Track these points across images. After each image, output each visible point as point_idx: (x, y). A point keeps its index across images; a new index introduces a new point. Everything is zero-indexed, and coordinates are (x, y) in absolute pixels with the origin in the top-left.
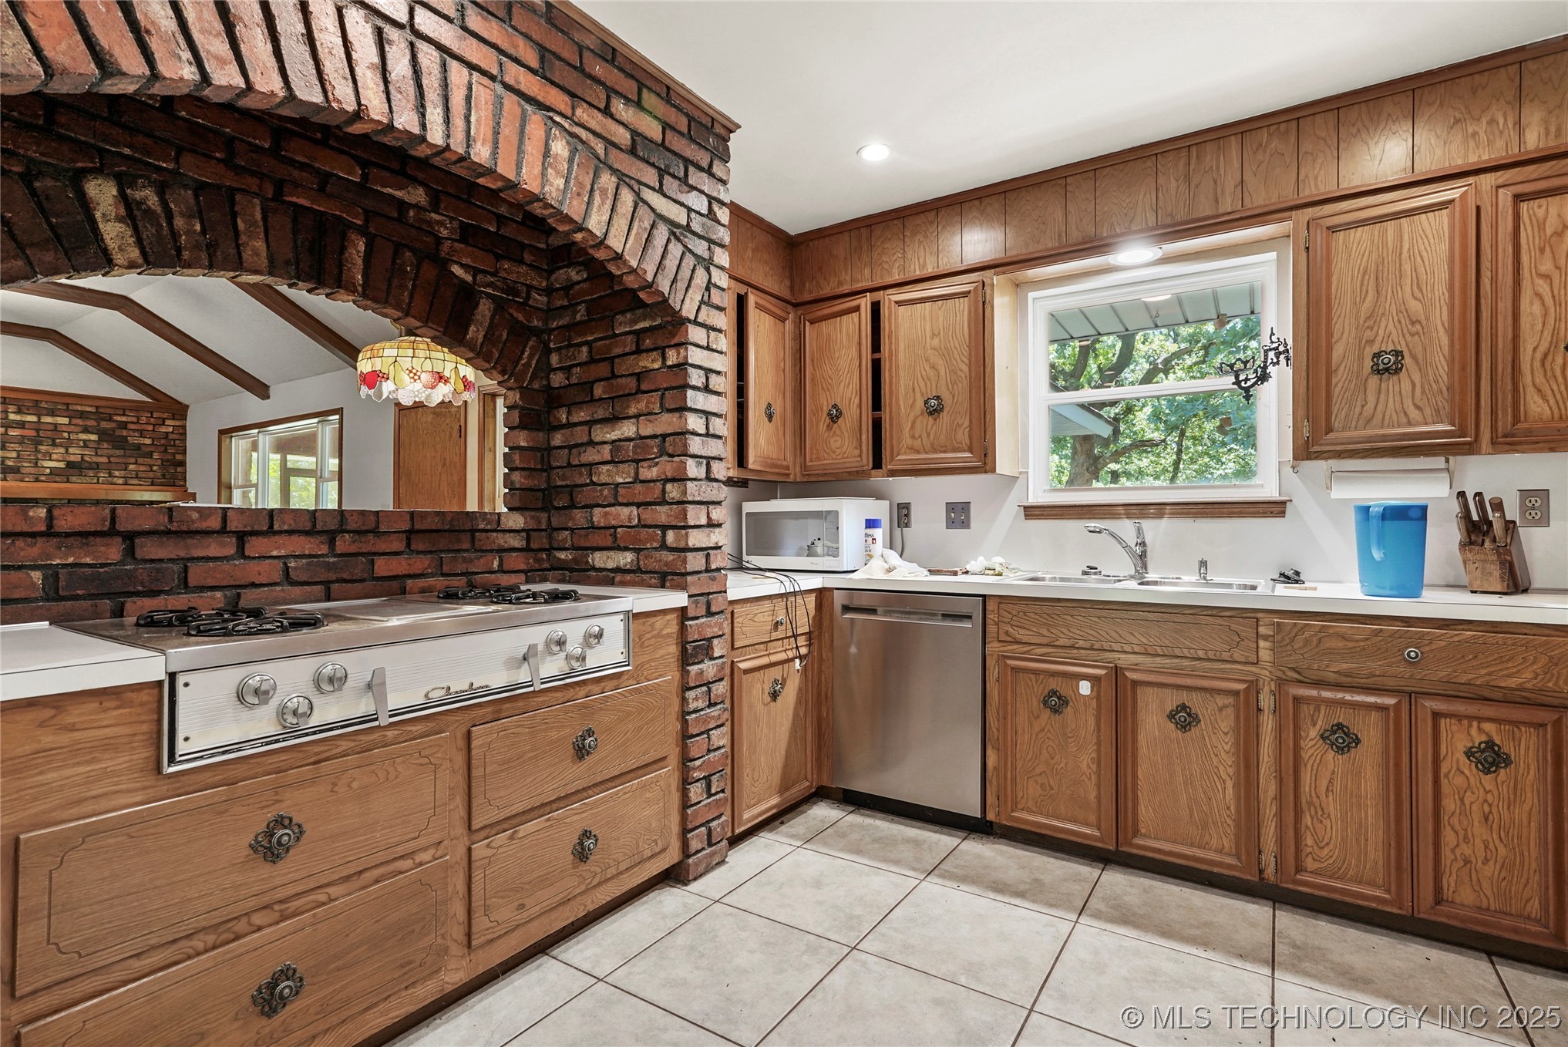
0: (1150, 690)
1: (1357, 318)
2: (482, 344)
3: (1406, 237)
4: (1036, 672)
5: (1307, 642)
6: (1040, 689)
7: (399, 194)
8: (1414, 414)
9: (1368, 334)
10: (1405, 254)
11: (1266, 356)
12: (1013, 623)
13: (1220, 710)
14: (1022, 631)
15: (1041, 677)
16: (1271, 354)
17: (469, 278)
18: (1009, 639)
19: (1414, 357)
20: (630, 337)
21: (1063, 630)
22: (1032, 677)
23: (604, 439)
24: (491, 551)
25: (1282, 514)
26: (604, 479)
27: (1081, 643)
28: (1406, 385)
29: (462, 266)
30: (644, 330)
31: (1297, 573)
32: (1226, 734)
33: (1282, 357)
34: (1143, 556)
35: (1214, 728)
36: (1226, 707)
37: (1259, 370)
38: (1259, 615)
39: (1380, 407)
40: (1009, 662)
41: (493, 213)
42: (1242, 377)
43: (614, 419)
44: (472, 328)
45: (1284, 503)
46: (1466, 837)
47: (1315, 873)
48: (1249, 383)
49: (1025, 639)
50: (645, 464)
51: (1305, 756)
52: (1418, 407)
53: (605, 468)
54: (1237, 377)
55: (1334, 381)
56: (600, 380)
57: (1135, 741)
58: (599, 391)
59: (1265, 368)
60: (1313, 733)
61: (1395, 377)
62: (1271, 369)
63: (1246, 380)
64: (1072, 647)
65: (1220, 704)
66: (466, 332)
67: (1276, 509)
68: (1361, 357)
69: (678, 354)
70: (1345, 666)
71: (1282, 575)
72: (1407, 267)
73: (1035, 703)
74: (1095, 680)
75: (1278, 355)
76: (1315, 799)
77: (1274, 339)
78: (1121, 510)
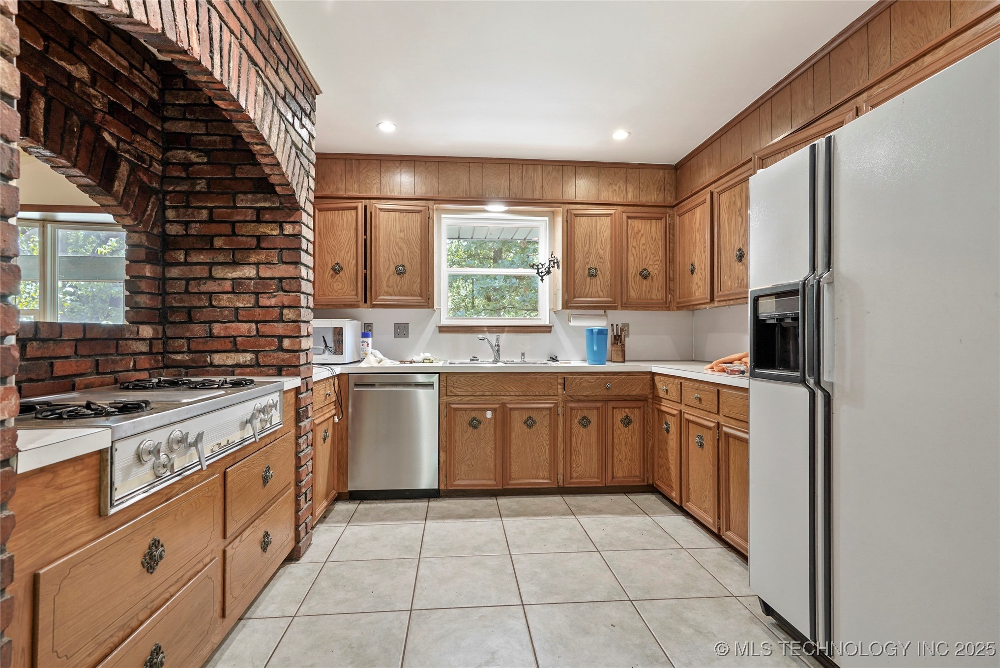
0: (516, 412)
1: (583, 253)
2: (122, 196)
3: (598, 224)
4: (465, 409)
5: (576, 384)
6: (467, 418)
7: (69, 68)
8: (601, 293)
9: (587, 260)
10: (598, 231)
11: (550, 263)
12: (454, 386)
13: (544, 417)
14: (458, 390)
15: (468, 412)
16: (552, 263)
17: (114, 144)
18: (452, 394)
19: (601, 271)
20: (250, 211)
21: (479, 387)
22: (464, 412)
23: (225, 277)
24: (127, 354)
25: (550, 332)
26: (224, 303)
27: (487, 393)
28: (598, 282)
29: (111, 134)
30: (265, 208)
31: (556, 357)
32: (546, 427)
33: (556, 264)
34: (498, 351)
35: (542, 425)
36: (546, 415)
37: (547, 269)
38: (558, 375)
39: (590, 290)
40: (452, 406)
41: (129, 97)
42: (540, 271)
43: (235, 264)
44: (117, 183)
45: (551, 327)
46: (620, 452)
47: (576, 478)
48: (543, 274)
49: (460, 394)
50: (265, 296)
51: (573, 431)
52: (602, 291)
53: (225, 296)
54: (538, 271)
55: (576, 277)
56: (221, 236)
57: (510, 437)
58: (218, 243)
59: (549, 268)
60: (576, 421)
61: (595, 279)
62: (551, 269)
63: (542, 272)
64: (483, 395)
65: (544, 414)
66: (113, 187)
67: (547, 329)
68: (584, 269)
69: (294, 228)
70: (588, 393)
71: (551, 358)
72: (598, 236)
73: (465, 425)
74: (494, 411)
75: (554, 263)
76: (577, 449)
77: (553, 256)
78: (485, 329)
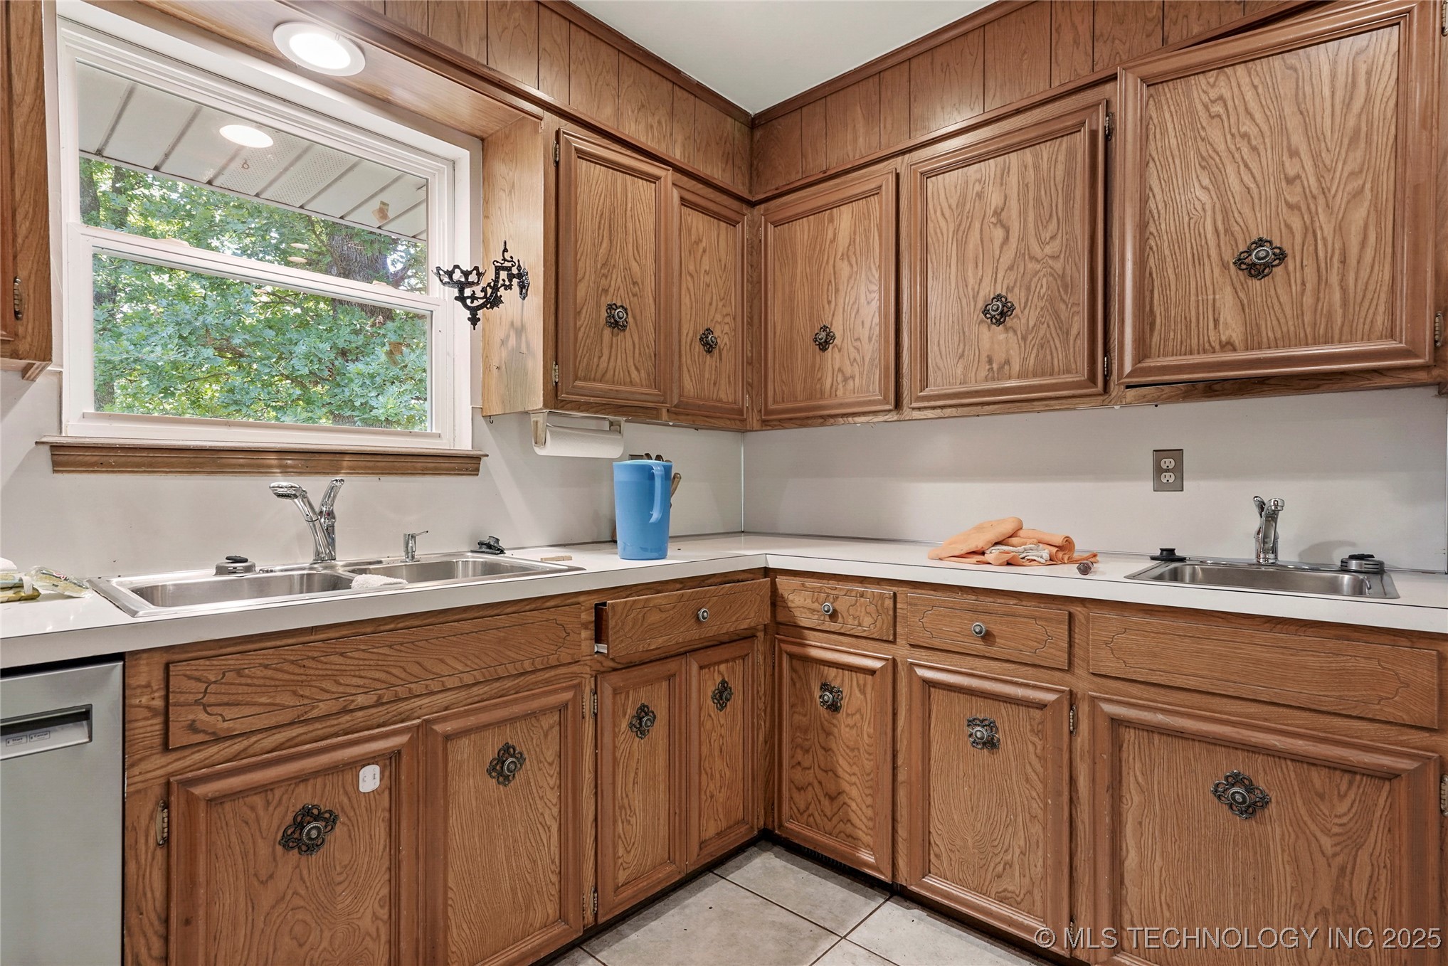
0: (465, 742)
1: (596, 262)
4: (264, 789)
5: (635, 621)
6: (276, 819)
8: (634, 374)
9: (604, 282)
11: (497, 275)
12: (210, 699)
13: (546, 736)
14: (229, 713)
15: (278, 793)
16: (503, 275)
18: (200, 738)
19: (634, 318)
21: (327, 685)
22: (258, 800)
25: (475, 471)
27: (361, 700)
28: (629, 344)
31: (498, 540)
32: (551, 764)
33: (515, 281)
34: (330, 532)
35: (539, 762)
36: (551, 727)
37: (489, 291)
38: (581, 599)
39: (612, 364)
40: (198, 791)
42: (468, 292)
45: (477, 459)
46: (712, 775)
47: (625, 883)
48: (476, 303)
49: (239, 727)
51: (618, 755)
52: (637, 369)
54: (461, 291)
55: (579, 323)
59: (495, 289)
60: (624, 725)
61: (622, 334)
62: (502, 292)
63: (473, 297)
64: (345, 711)
65: (546, 727)
67: (468, 464)
68: (598, 304)
70: (660, 640)
71: (481, 544)
72: (630, 225)
73: (264, 850)
74: (390, 761)
75: (511, 277)
76: (626, 801)
77: (507, 256)
